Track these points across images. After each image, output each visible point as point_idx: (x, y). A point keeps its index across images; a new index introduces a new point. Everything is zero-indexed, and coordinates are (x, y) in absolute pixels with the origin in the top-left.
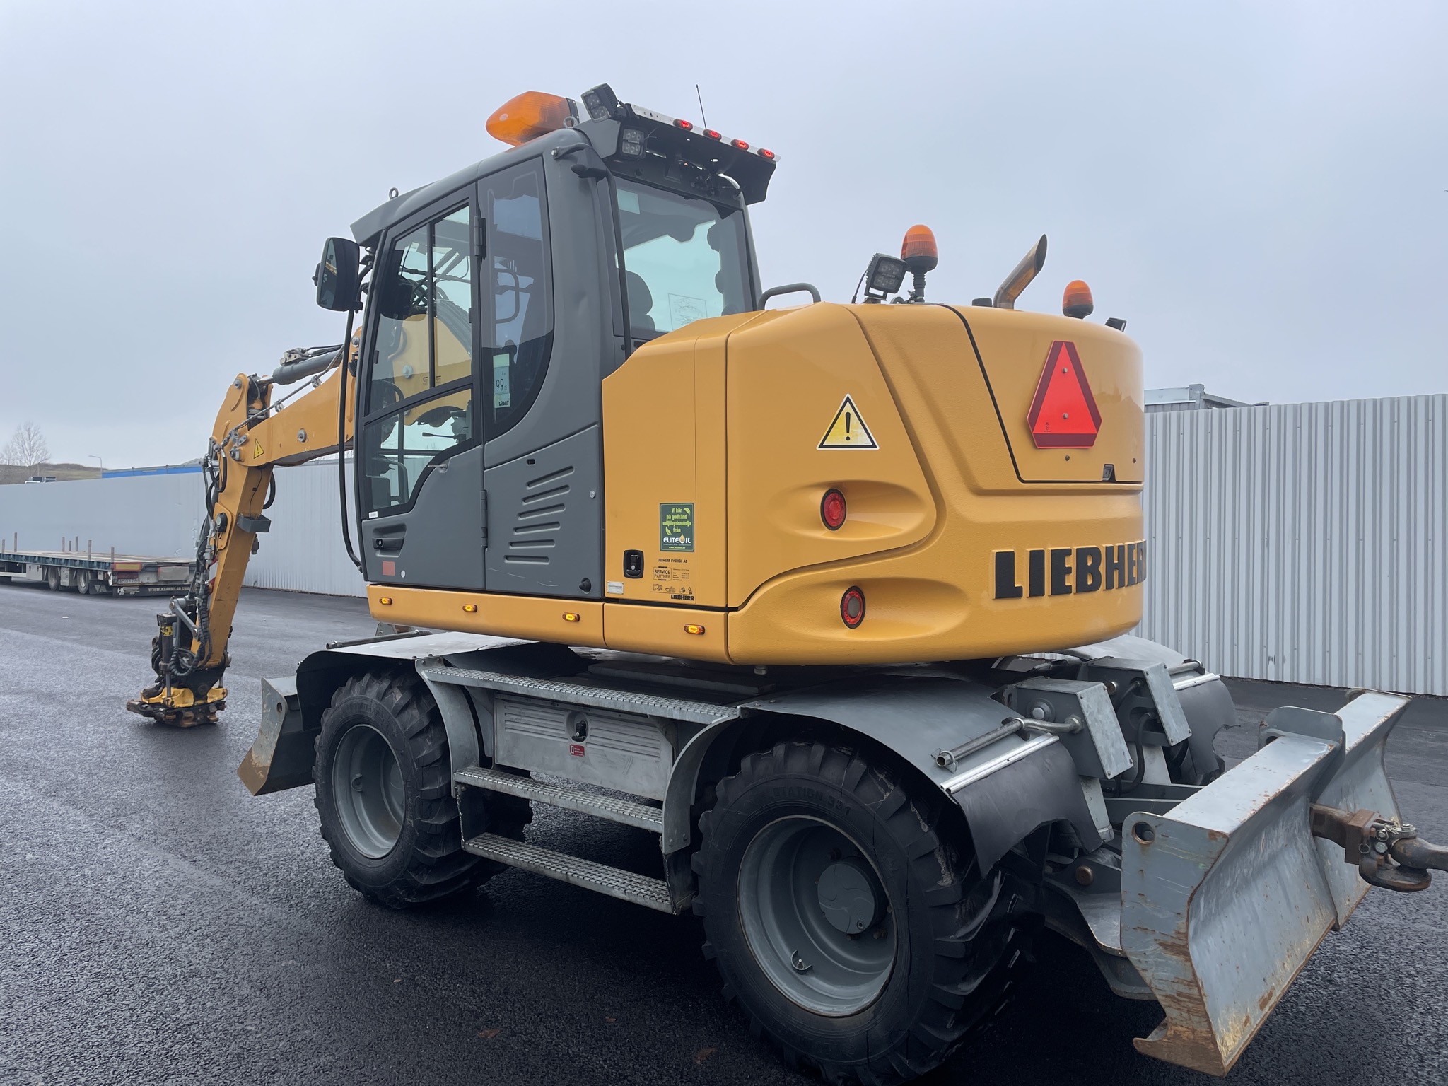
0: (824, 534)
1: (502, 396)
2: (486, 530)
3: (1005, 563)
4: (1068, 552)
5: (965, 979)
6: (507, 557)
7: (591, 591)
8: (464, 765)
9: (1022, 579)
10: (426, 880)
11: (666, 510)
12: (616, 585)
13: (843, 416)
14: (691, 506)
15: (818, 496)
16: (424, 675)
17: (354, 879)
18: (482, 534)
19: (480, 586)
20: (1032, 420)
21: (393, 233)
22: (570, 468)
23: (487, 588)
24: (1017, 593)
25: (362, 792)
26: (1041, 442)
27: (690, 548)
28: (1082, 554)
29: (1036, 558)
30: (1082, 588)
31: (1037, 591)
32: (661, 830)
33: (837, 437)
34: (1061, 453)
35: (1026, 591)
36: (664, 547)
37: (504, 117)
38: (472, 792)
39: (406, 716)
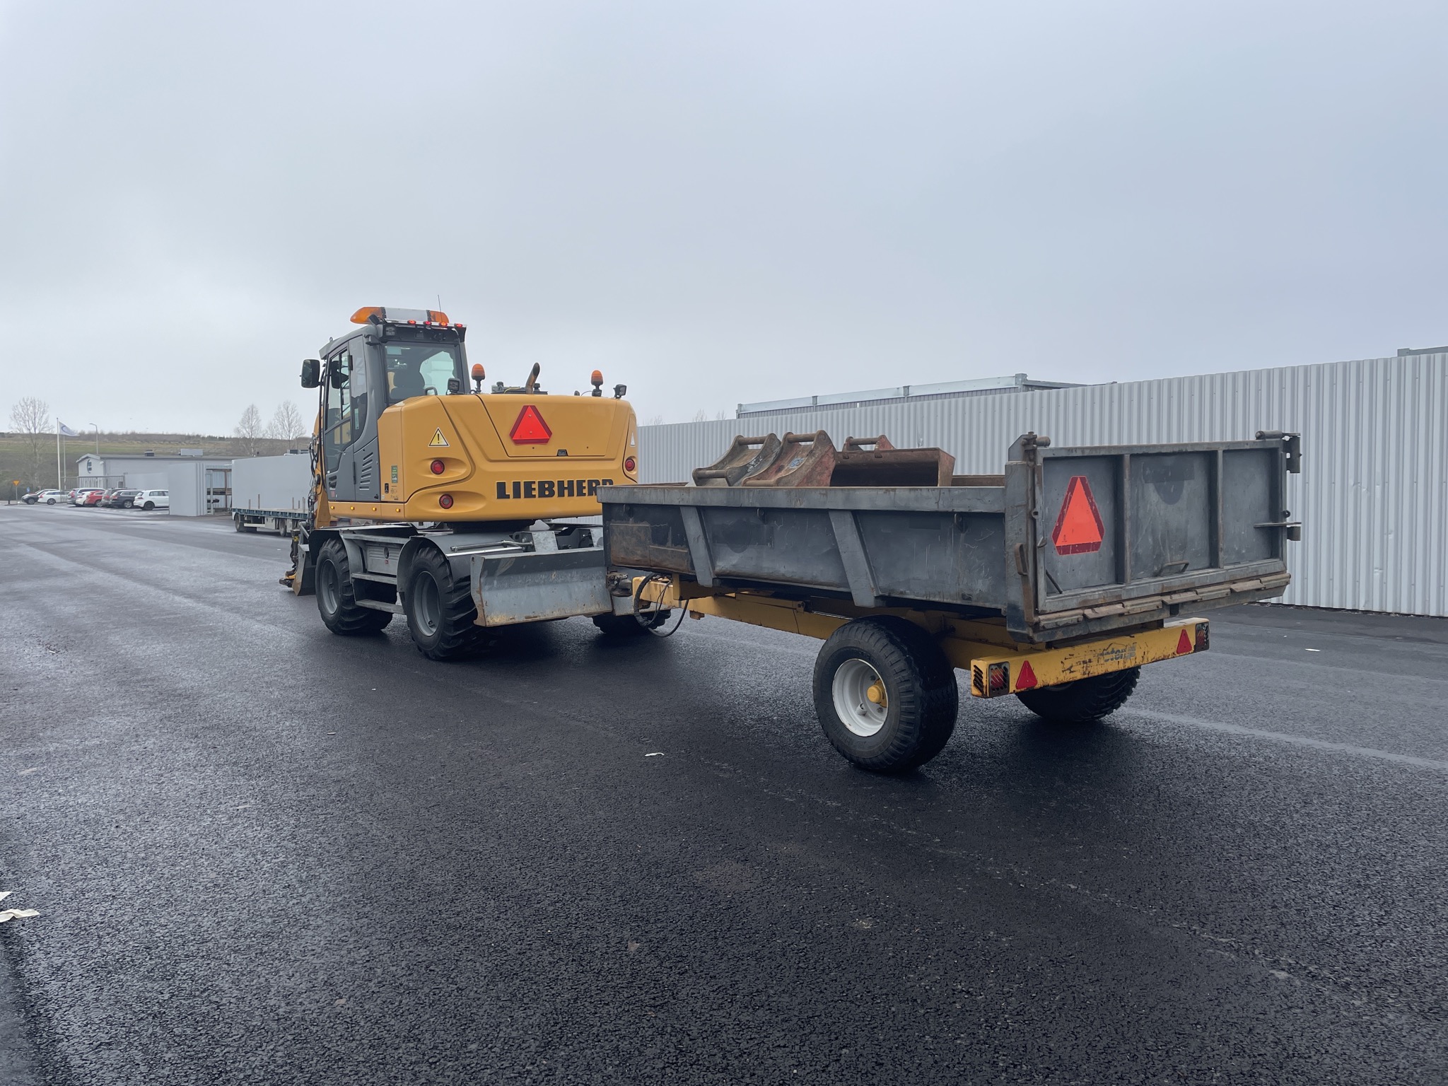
0: (433, 476)
1: (357, 425)
2: (355, 477)
3: (501, 487)
4: (534, 482)
5: (455, 616)
6: (361, 488)
7: (377, 499)
8: (356, 571)
9: (509, 491)
10: (347, 620)
11: (392, 467)
12: (384, 497)
13: (437, 435)
14: (396, 466)
15: (430, 462)
16: (342, 536)
17: (328, 624)
18: (353, 479)
19: (354, 499)
20: (512, 434)
21: (330, 356)
22: (372, 453)
23: (357, 500)
24: (508, 497)
25: (333, 590)
26: (517, 442)
27: (397, 481)
28: (541, 484)
29: (516, 486)
30: (542, 495)
31: (517, 495)
32: (396, 584)
33: (435, 442)
34: (530, 446)
35: (512, 496)
36: (393, 481)
37: (355, 318)
38: (358, 581)
39: (339, 554)
